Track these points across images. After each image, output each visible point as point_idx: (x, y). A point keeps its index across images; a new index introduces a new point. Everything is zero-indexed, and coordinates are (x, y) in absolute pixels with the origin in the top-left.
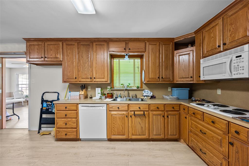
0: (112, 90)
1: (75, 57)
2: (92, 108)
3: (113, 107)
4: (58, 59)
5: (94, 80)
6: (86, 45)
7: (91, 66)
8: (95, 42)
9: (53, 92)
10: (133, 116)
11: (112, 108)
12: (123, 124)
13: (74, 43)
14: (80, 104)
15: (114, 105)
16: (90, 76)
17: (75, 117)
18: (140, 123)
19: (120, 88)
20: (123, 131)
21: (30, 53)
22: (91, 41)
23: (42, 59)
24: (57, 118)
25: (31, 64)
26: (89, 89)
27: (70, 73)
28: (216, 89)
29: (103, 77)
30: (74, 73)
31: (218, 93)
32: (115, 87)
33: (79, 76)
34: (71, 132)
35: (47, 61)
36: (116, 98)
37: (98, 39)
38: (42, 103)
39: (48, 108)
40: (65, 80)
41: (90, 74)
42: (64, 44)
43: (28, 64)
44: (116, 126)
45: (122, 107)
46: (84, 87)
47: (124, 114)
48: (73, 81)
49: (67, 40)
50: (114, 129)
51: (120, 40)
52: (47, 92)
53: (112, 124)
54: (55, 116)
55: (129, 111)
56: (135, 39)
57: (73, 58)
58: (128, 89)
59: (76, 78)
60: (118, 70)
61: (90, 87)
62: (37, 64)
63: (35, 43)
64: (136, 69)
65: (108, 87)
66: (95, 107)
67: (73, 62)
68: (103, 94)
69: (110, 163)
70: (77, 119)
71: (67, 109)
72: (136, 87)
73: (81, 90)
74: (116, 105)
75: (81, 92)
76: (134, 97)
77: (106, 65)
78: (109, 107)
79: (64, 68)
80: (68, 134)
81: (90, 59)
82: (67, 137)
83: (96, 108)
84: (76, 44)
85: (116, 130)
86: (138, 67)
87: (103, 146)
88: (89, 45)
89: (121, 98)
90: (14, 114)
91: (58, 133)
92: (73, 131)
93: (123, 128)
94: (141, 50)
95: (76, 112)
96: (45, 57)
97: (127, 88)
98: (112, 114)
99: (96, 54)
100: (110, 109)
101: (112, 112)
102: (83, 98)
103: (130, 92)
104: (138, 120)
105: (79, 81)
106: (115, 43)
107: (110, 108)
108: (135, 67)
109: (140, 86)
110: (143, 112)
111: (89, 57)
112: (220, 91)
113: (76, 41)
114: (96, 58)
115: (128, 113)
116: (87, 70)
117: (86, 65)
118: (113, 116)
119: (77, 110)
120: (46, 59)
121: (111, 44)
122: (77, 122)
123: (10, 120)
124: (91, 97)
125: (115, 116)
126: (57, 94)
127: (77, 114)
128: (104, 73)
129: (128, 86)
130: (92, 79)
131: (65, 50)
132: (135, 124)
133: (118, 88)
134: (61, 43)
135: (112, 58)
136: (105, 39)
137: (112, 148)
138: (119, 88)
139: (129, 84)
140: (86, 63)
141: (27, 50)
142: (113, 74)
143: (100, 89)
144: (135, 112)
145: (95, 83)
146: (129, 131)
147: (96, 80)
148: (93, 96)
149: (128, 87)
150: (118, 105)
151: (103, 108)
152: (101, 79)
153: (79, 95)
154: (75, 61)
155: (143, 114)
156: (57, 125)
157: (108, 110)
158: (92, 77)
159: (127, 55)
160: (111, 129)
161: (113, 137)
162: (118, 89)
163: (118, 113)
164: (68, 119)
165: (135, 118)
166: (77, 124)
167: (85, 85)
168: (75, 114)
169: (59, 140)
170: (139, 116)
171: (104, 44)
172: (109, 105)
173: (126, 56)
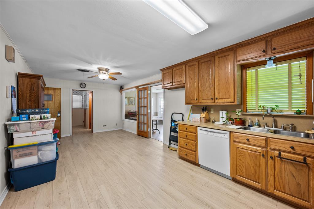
0: (243, 115)
1: (196, 77)
2: (211, 133)
3: (239, 138)
4: (182, 82)
5: (217, 101)
6: (206, 61)
7: (213, 85)
8: (218, 55)
9: (179, 113)
10: (277, 159)
11: (237, 138)
12: (256, 165)
13: (195, 63)
14: (199, 127)
15: (240, 135)
16: (211, 96)
17: (194, 139)
18: (293, 174)
19: (259, 112)
20: (257, 176)
21: (164, 80)
22: (212, 56)
23: (171, 84)
24: (180, 137)
25: (165, 90)
26: (212, 112)
27: (192, 95)
29: (227, 97)
30: (195, 94)
32: (249, 110)
33: (200, 97)
34: (190, 154)
35: (174, 85)
36: (249, 126)
37: (221, 50)
38: (171, 123)
39: (175, 127)
40: (187, 102)
41: (211, 93)
42: (187, 66)
43: (163, 89)
44: (244, 164)
45: (254, 140)
46: (205, 109)
47: (257, 150)
48: (195, 102)
49: (189, 62)
50: (240, 167)
51: (254, 40)
52: (175, 113)
53: (238, 160)
54: (178, 135)
55: (269, 148)
56: (287, 29)
57: (194, 79)
58: (274, 113)
59: (197, 99)
60: (255, 85)
61: (213, 109)
62: (168, 89)
63: (167, 71)
64: (296, 80)
65: (237, 110)
66: (214, 133)
67: (194, 83)
68: (229, 119)
69: (226, 204)
70: (195, 142)
71: (187, 130)
72: (293, 111)
73: (202, 113)
74: (244, 135)
75: (202, 114)
76: (288, 128)
77: (232, 81)
78: (233, 135)
79: (187, 89)
80: (188, 155)
81: (212, 77)
82: (187, 158)
83: (216, 134)
84: (197, 63)
85: (244, 170)
86: (300, 76)
87: (223, 183)
88: (210, 60)
89: (259, 127)
90: (157, 129)
91: (180, 151)
92: (192, 153)
93: (255, 172)
94: (302, 43)
95: (195, 134)
96: (173, 82)
97: (272, 113)
98: (237, 146)
99: (219, 69)
100: (235, 140)
101: (238, 144)
102: (204, 121)
103: (278, 119)
104: (289, 168)
105: (200, 103)
106: (247, 47)
107: (235, 138)
108: (293, 76)
109: (305, 109)
110: (302, 157)
111: (210, 75)
113: (197, 61)
114: (219, 74)
115: (267, 151)
116: (207, 90)
117: (207, 84)
118: (239, 149)
119: (196, 133)
120: (174, 84)
121: (239, 52)
122: (196, 145)
123: (155, 133)
124: (213, 121)
125: (243, 150)
126: (182, 115)
127: (196, 136)
128: (229, 91)
129: (273, 109)
130: (214, 100)
131: (187, 72)
132: (282, 174)
133: (255, 111)
134: (184, 66)
135: (245, 69)
136: (230, 47)
137: (235, 191)
138: (257, 112)
139: (277, 106)
140: (207, 82)
141: (162, 78)
142: (246, 91)
143: (225, 112)
144: (282, 153)
145: (217, 104)
146: (269, 180)
147: (218, 101)
148: (216, 120)
149: (274, 111)
150: (247, 136)
151: (224, 135)
152: (224, 100)
153: (200, 118)
154: (196, 81)
155: (303, 161)
156: (179, 143)
157: (232, 140)
158: (213, 97)
159: (270, 59)
160: (235, 166)
161: (239, 178)
162: (255, 113)
163: (247, 147)
164: (188, 140)
165: (282, 162)
166: (196, 148)
167: (206, 107)
168: (194, 137)
169: (181, 158)
170: (292, 163)
171: (230, 53)
172: (233, 134)
173: (268, 62)
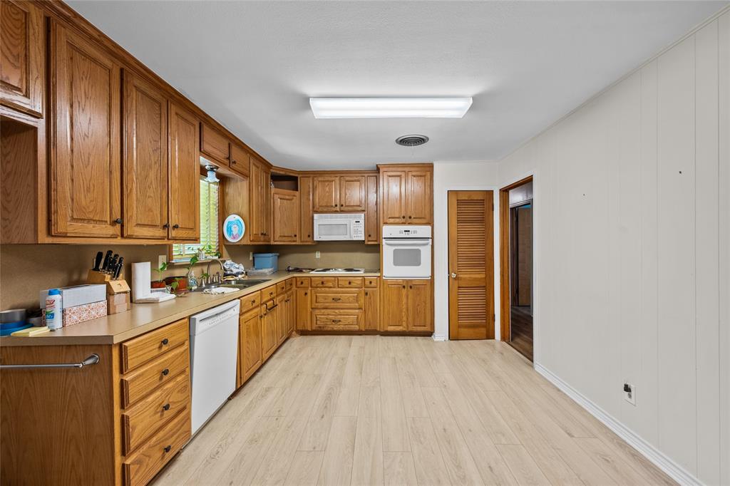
2: (219, 317)
3: (247, 304)
6: (149, 97)
19: (187, 259)
27: (91, 196)
28: (315, 251)
29: (191, 225)
31: (317, 257)
33: (129, 214)
37: (182, 99)
44: (250, 346)
48: (105, 232)
50: (248, 355)
53: (246, 345)
65: (160, 256)
70: (187, 374)
78: (241, 304)
85: (251, 355)
88: (157, 102)
93: (257, 347)
100: (243, 310)
101: (245, 316)
107: (243, 306)
108: (211, 202)
112: (319, 254)
117: (152, 175)
128: (194, 212)
133: (181, 258)
136: (196, 110)
138: (184, 259)
139: (210, 247)
140: (151, 168)
151: (234, 310)
152: (187, 232)
159: (212, 170)
163: (251, 315)
171: (194, 123)
